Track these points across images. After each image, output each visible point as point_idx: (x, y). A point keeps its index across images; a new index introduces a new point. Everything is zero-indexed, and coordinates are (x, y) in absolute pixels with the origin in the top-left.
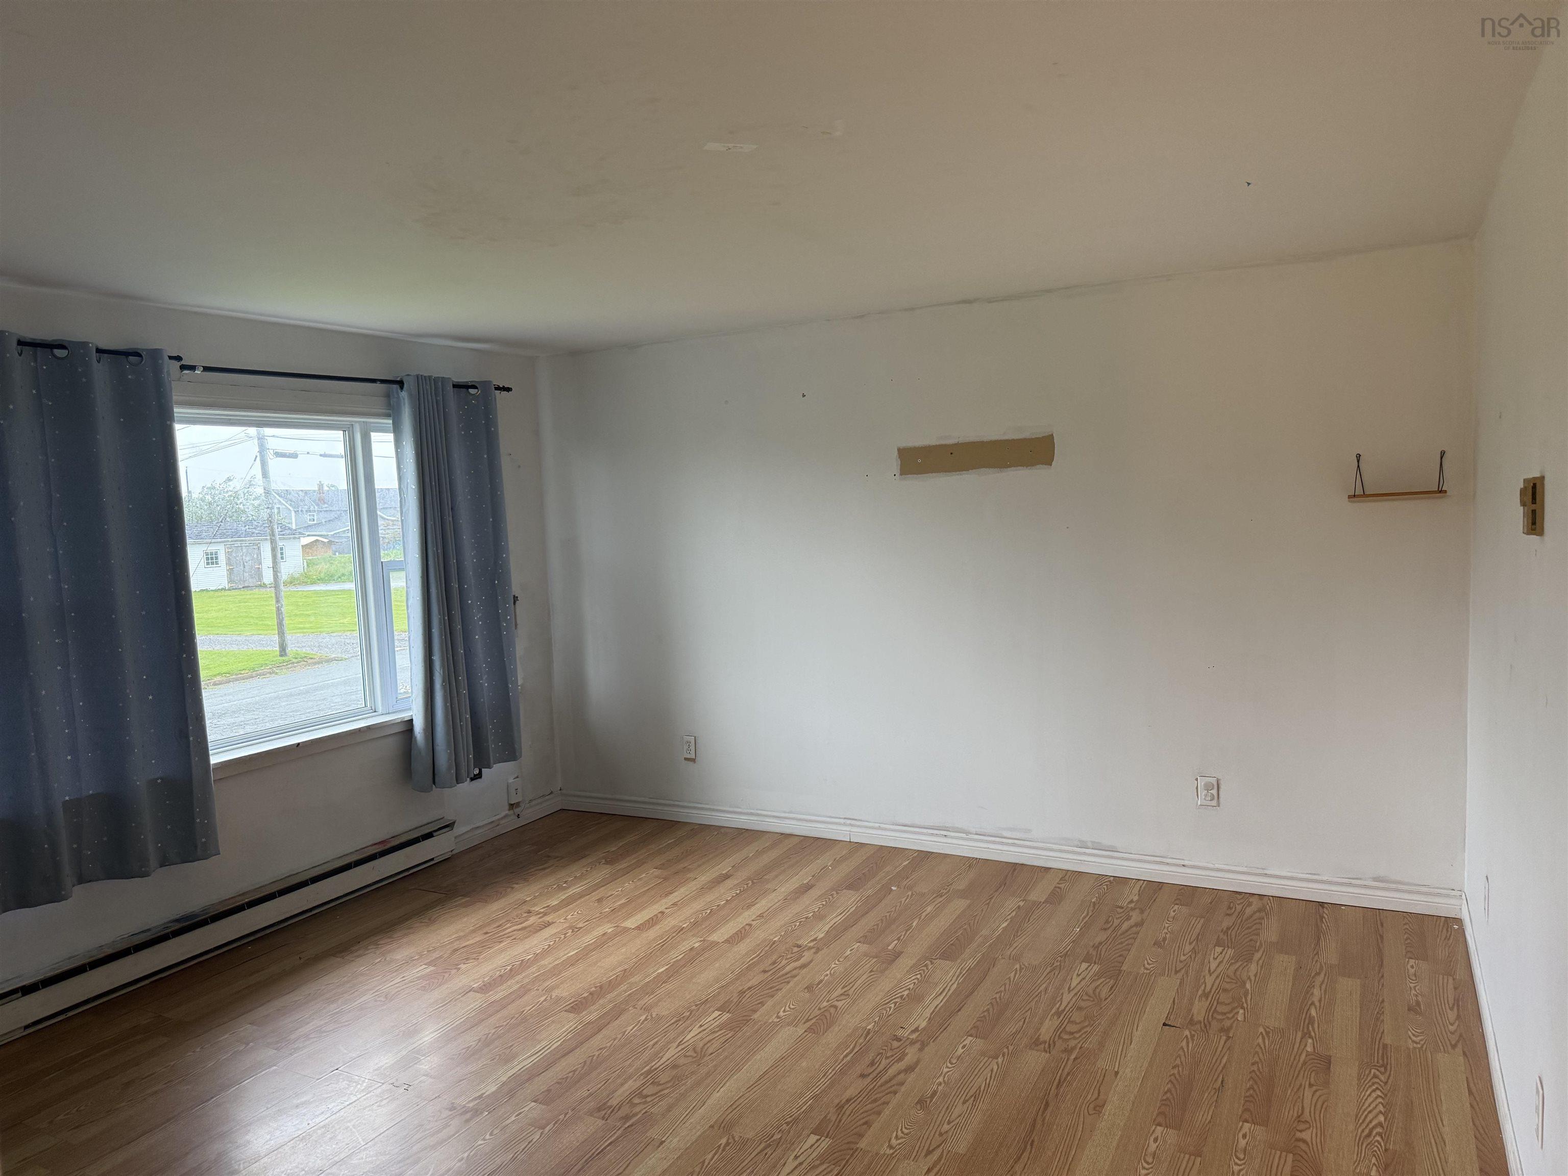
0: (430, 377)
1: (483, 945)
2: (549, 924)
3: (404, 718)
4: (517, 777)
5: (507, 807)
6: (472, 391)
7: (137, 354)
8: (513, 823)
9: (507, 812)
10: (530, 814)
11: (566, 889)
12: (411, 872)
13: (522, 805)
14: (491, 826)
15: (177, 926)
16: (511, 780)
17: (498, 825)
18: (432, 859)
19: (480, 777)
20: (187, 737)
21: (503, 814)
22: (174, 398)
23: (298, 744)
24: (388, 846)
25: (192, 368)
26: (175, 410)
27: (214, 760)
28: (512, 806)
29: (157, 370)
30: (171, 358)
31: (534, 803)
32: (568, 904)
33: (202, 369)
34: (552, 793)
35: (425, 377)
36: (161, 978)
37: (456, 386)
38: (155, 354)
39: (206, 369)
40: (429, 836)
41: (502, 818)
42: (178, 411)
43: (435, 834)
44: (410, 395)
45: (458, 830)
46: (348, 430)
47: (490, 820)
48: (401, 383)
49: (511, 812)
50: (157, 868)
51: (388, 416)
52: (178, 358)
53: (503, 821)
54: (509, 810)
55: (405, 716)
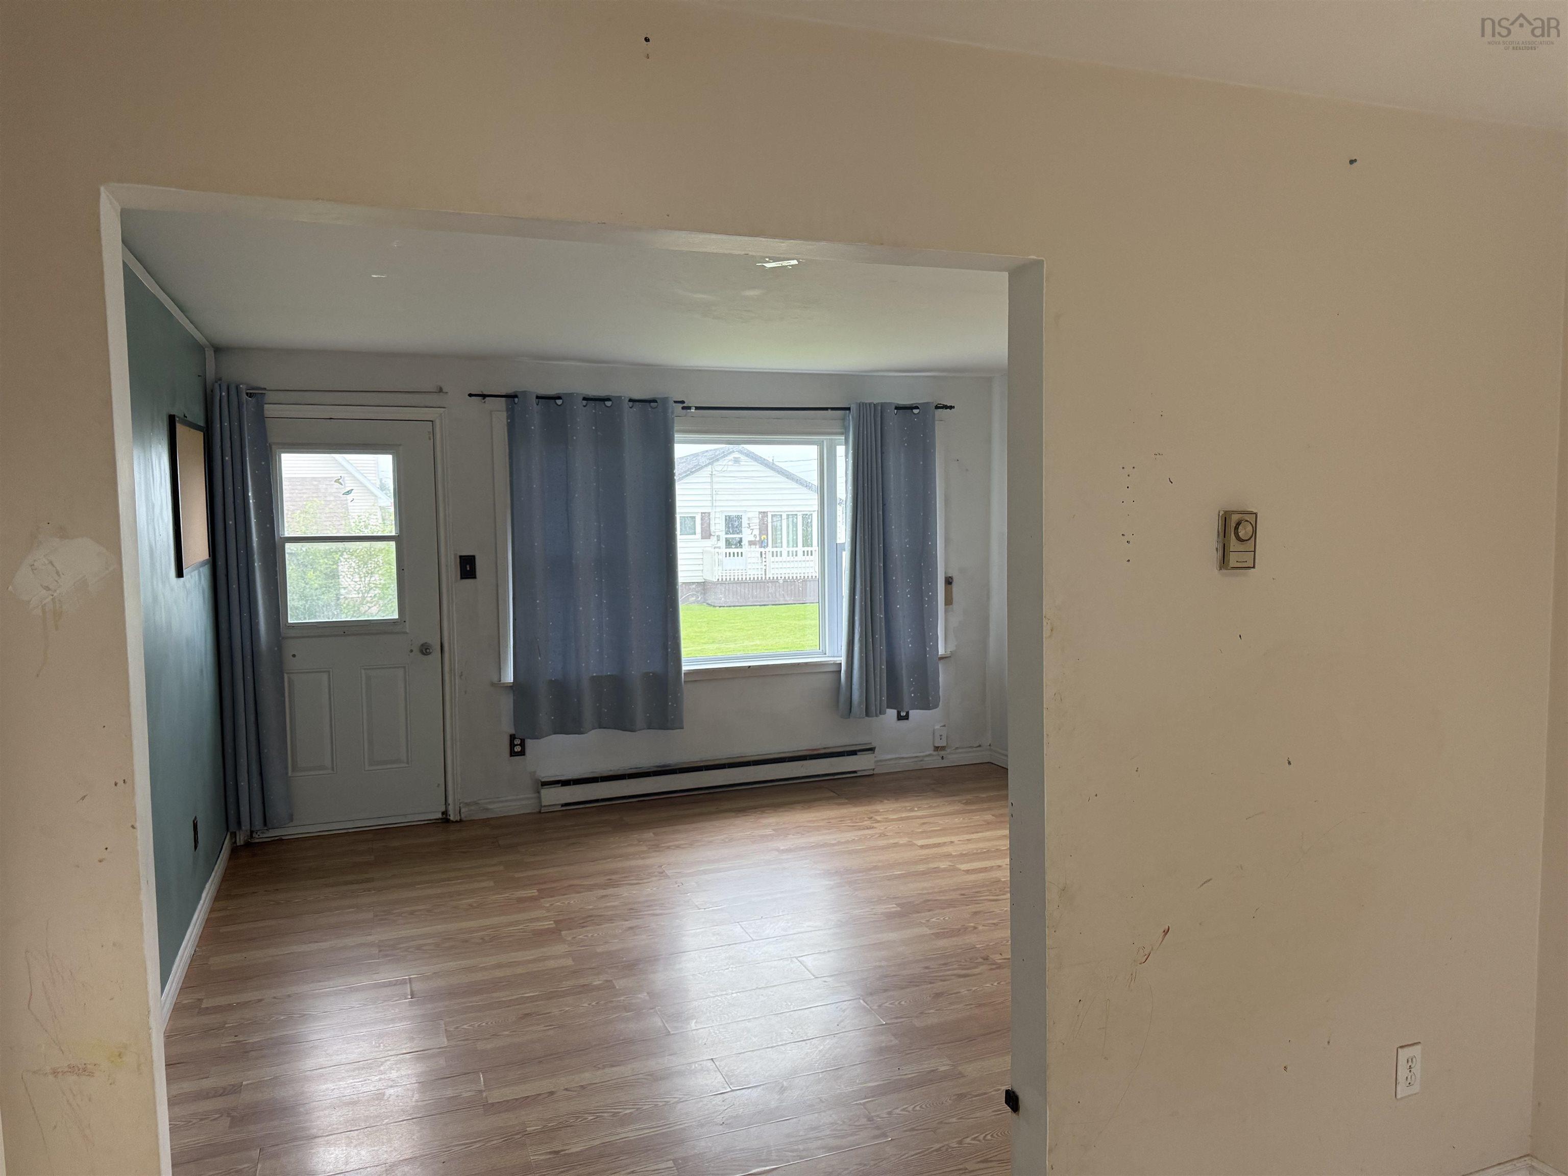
0: (870, 404)
1: (818, 828)
2: (873, 828)
3: (836, 661)
4: (944, 726)
5: (932, 748)
6: (916, 411)
7: (654, 401)
8: (935, 762)
9: (932, 752)
10: (954, 758)
11: (916, 811)
12: (836, 777)
13: (948, 751)
14: (916, 759)
15: (655, 769)
16: (937, 727)
17: (921, 761)
18: (855, 772)
19: (908, 719)
20: (667, 649)
21: (928, 753)
22: (676, 428)
23: (750, 667)
24: (815, 752)
25: (689, 408)
26: (676, 436)
27: (685, 668)
28: (937, 748)
29: (665, 410)
30: (676, 402)
31: (960, 750)
32: (902, 820)
33: (694, 408)
34: (980, 746)
35: (866, 404)
36: (644, 800)
37: (898, 408)
38: (665, 400)
39: (697, 408)
40: (853, 753)
41: (927, 756)
42: (677, 436)
43: (858, 753)
44: (853, 417)
45: (879, 755)
46: (820, 444)
47: (915, 755)
48: (849, 409)
49: (935, 753)
50: (644, 729)
51: (842, 434)
52: (683, 402)
53: (926, 759)
54: (934, 751)
55: (838, 660)
